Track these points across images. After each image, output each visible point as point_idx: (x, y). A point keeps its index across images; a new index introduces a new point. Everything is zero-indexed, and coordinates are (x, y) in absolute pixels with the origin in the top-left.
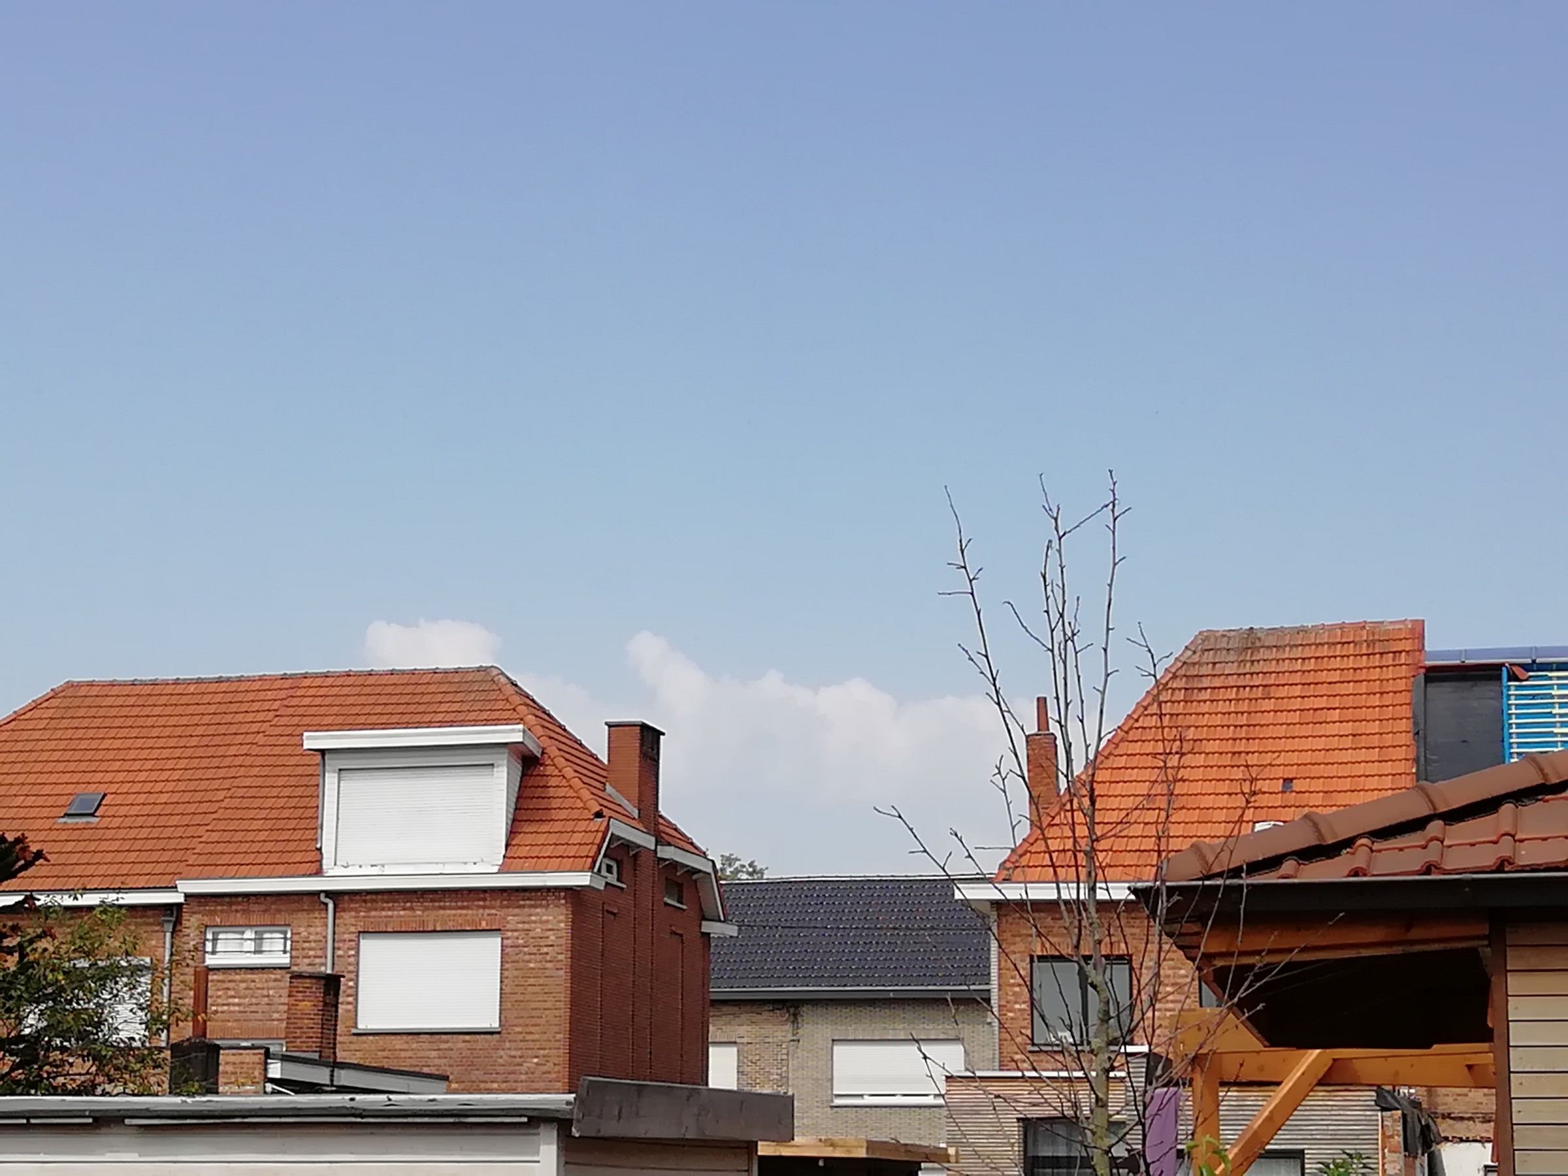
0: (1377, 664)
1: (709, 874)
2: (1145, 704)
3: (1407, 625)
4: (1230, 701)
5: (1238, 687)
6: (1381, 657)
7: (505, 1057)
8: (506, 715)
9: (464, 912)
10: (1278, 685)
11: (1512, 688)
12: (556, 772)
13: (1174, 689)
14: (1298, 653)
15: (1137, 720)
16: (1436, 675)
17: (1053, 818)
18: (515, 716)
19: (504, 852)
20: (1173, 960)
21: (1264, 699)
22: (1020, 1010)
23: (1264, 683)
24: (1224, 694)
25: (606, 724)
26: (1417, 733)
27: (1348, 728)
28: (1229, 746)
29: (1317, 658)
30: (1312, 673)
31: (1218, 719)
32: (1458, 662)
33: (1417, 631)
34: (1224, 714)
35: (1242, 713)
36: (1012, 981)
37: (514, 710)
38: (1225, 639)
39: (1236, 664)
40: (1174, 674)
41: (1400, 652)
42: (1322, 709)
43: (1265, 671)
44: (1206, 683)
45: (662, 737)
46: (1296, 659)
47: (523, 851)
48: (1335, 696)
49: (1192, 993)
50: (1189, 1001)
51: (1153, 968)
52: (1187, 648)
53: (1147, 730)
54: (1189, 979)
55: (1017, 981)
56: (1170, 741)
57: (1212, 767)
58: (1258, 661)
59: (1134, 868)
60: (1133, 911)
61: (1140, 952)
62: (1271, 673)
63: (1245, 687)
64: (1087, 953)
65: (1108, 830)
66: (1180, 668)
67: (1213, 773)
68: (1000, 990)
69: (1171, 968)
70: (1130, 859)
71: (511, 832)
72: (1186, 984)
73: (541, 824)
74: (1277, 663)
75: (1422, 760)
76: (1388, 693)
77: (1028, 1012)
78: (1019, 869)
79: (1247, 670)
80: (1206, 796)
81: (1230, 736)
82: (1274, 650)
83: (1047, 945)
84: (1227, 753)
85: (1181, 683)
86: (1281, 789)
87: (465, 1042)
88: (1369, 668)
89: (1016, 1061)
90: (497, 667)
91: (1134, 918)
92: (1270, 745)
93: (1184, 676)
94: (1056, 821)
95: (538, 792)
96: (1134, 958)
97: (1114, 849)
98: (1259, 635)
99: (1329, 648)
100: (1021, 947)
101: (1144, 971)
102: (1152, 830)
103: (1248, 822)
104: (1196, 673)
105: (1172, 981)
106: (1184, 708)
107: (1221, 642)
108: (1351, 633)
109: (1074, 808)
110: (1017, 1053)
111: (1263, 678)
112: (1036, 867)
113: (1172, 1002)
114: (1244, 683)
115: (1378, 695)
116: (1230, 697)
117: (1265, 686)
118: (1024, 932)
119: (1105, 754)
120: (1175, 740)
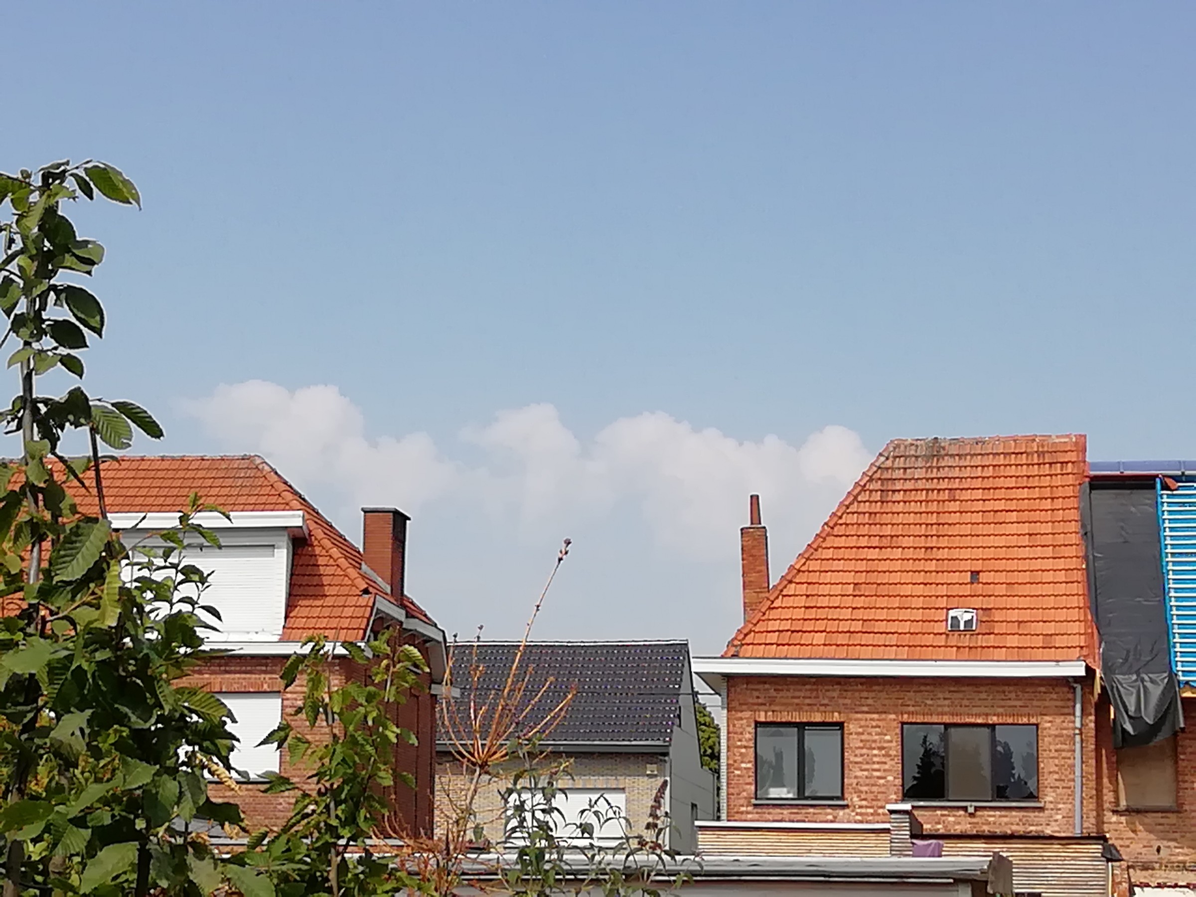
0: (1047, 472)
1: (439, 642)
2: (847, 503)
3: (1071, 439)
4: (921, 502)
5: (927, 490)
6: (1051, 467)
7: (284, 805)
8: (273, 499)
9: (248, 676)
10: (962, 489)
11: (1165, 496)
12: (324, 553)
13: (871, 491)
14: (978, 461)
15: (840, 518)
16: (1099, 483)
17: (773, 602)
18: (280, 500)
19: (283, 623)
20: (879, 727)
21: (950, 501)
22: (745, 768)
23: (950, 487)
24: (915, 496)
25: (363, 510)
26: (1086, 534)
27: (1025, 528)
28: (922, 542)
29: (994, 466)
30: (991, 479)
31: (911, 518)
32: (1118, 473)
33: (1081, 446)
34: (916, 513)
35: (932, 513)
36: (739, 743)
37: (279, 495)
38: (913, 447)
39: (924, 470)
40: (871, 477)
41: (1067, 463)
42: (1001, 511)
43: (950, 476)
44: (898, 486)
45: (408, 522)
46: (977, 467)
47: (301, 623)
48: (1012, 500)
49: (895, 756)
50: (893, 763)
51: (863, 734)
52: (881, 455)
53: (850, 526)
54: (894, 744)
55: (744, 743)
56: (870, 536)
57: (908, 560)
58: (943, 467)
59: (846, 647)
60: (846, 684)
61: (851, 720)
62: (955, 478)
63: (933, 490)
64: (805, 720)
65: (821, 614)
66: (876, 472)
67: (910, 565)
68: (728, 751)
69: (877, 734)
70: (841, 639)
71: (290, 607)
72: (890, 748)
73: (314, 599)
74: (960, 470)
75: (1091, 557)
76: (1057, 498)
77: (753, 770)
78: (745, 646)
79: (934, 475)
80: (905, 586)
81: (923, 533)
82: (957, 458)
83: (770, 713)
84: (921, 548)
85: (877, 485)
86: (969, 580)
87: (247, 790)
88: (1040, 476)
89: (742, 813)
90: (259, 456)
91: (846, 691)
92: (957, 542)
93: (880, 479)
94: (775, 605)
95: (309, 570)
96: (846, 724)
97: (828, 630)
98: (943, 444)
99: (1005, 458)
100: (747, 714)
101: (854, 736)
102: (859, 614)
103: (942, 609)
104: (889, 477)
105: (878, 745)
106: (881, 508)
107: (910, 450)
108: (1024, 445)
109: (790, 593)
110: (743, 806)
111: (948, 483)
112: (760, 644)
113: (878, 763)
114: (933, 487)
115: (1049, 500)
116: (921, 499)
117: (950, 489)
118: (751, 701)
119: (815, 546)
120: (875, 536)
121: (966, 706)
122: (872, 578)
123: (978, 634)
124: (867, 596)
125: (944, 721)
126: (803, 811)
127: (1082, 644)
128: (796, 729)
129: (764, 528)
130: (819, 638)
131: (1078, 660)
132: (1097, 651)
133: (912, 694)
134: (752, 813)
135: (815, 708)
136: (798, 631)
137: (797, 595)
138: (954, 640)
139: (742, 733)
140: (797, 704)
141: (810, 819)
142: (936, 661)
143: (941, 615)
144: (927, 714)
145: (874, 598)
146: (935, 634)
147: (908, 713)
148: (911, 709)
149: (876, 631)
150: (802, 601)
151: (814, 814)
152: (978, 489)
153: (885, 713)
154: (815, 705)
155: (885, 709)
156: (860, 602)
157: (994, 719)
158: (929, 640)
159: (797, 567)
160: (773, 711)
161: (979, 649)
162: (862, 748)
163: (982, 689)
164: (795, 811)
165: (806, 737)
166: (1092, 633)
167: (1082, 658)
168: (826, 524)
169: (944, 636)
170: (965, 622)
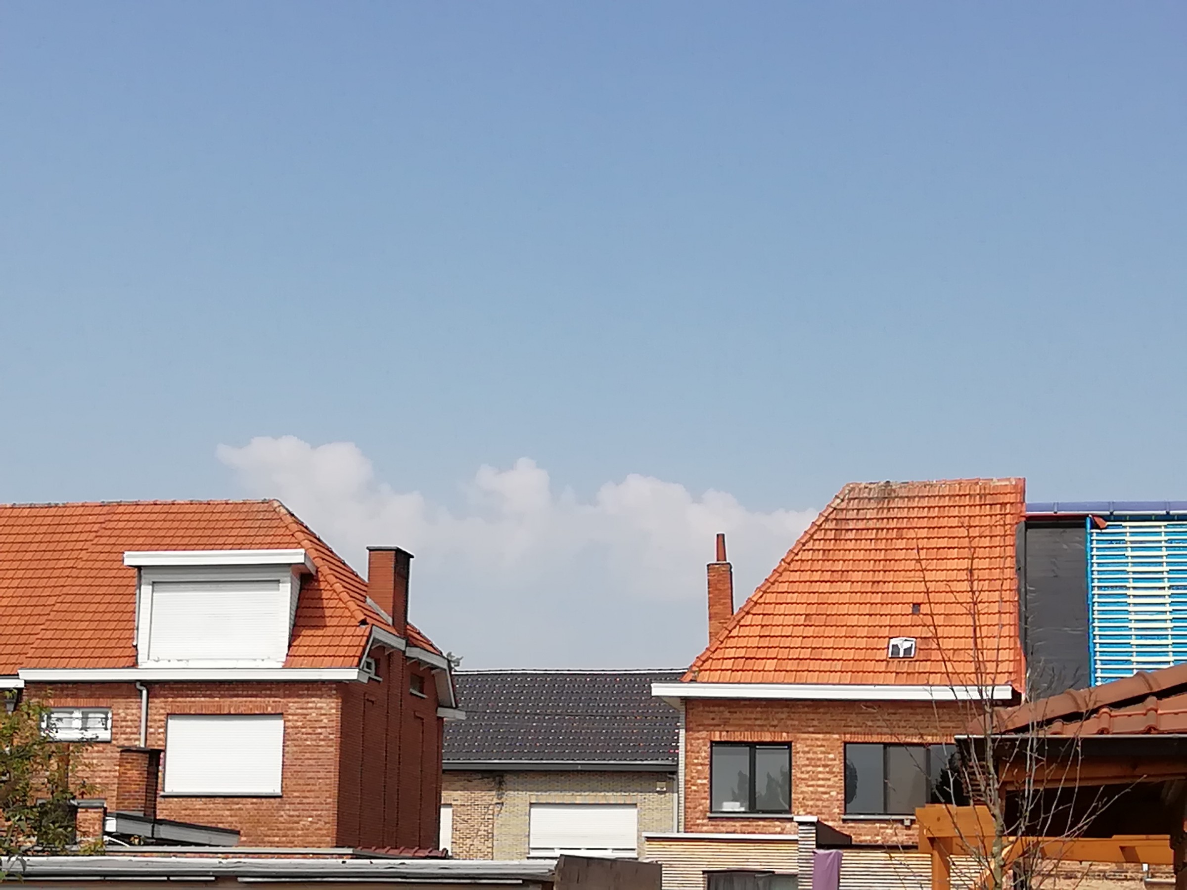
0: (988, 513)
1: (445, 670)
2: (803, 541)
3: (1011, 482)
4: (871, 540)
5: (878, 529)
6: (991, 507)
7: (285, 817)
8: (287, 539)
9: (253, 699)
10: (909, 528)
11: (1095, 534)
12: (328, 587)
13: (826, 530)
14: (925, 502)
15: (797, 554)
16: (1033, 523)
17: (730, 632)
18: (293, 540)
19: (287, 652)
20: (824, 746)
21: (898, 539)
22: (701, 784)
23: (898, 526)
24: (866, 535)
25: (368, 548)
26: (1019, 569)
27: (964, 564)
28: (870, 577)
29: (940, 507)
30: (936, 519)
31: (861, 555)
32: (1052, 513)
33: (1020, 487)
34: (866, 550)
35: (881, 550)
36: (696, 761)
37: (293, 535)
38: (867, 490)
39: (875, 511)
40: (827, 517)
41: (1006, 504)
42: (944, 548)
43: (899, 516)
44: (851, 525)
45: (411, 559)
46: (924, 508)
47: (302, 651)
48: (954, 538)
49: (838, 773)
50: (836, 779)
51: (808, 752)
52: (837, 497)
53: (805, 562)
54: (837, 762)
55: (700, 761)
56: (823, 571)
57: (856, 593)
58: (894, 508)
59: (794, 673)
60: (793, 706)
61: (798, 739)
62: (903, 518)
63: (883, 529)
64: (756, 740)
65: (775, 642)
66: (832, 512)
67: (857, 598)
68: (686, 768)
69: (822, 753)
70: (792, 665)
71: (293, 636)
72: (834, 766)
73: (317, 629)
74: (908, 511)
75: (1023, 590)
76: (996, 536)
77: (709, 786)
78: (703, 672)
79: (884, 516)
80: (852, 616)
81: (871, 568)
82: (906, 500)
83: (724, 733)
84: (868, 582)
85: (832, 525)
86: (911, 612)
87: (252, 803)
88: (981, 516)
89: (698, 825)
90: (278, 501)
91: (794, 713)
92: (901, 576)
93: (835, 519)
94: (732, 634)
95: (314, 603)
96: (793, 744)
97: (779, 657)
98: (894, 487)
99: (950, 499)
100: (704, 734)
101: (801, 755)
102: (808, 643)
103: (885, 638)
104: (844, 517)
105: (823, 763)
106: (834, 545)
107: (864, 493)
108: (968, 488)
109: (746, 624)
110: (698, 819)
111: (897, 522)
112: (717, 670)
113: (823, 779)
114: (882, 526)
115: (988, 538)
116: (871, 537)
117: (899, 529)
118: (706, 722)
119: (772, 580)
120: (827, 571)
121: (904, 727)
122: (823, 609)
123: (916, 661)
124: (817, 626)
125: (883, 740)
126: (755, 823)
127: (1011, 670)
128: (748, 748)
129: (729, 564)
130: (771, 665)
131: (1006, 684)
132: (1023, 676)
133: (854, 716)
134: (707, 825)
135: (766, 729)
136: (751, 658)
137: (753, 626)
138: (893, 666)
139: (698, 752)
140: (749, 725)
141: (760, 831)
142: (875, 685)
143: (883, 643)
144: (868, 734)
145: (823, 627)
146: (877, 661)
147: (851, 733)
148: (853, 729)
149: (823, 657)
150: (757, 631)
151: (764, 826)
152: (924, 528)
153: (829, 733)
154: (765, 726)
155: (829, 730)
156: (809, 631)
157: (929, 739)
158: (871, 666)
159: (755, 599)
160: (727, 732)
161: (917, 675)
162: (807, 766)
163: (918, 711)
164: (747, 823)
165: (757, 756)
166: (1020, 660)
167: (1010, 683)
168: (783, 560)
169: (885, 663)
170: (905, 650)
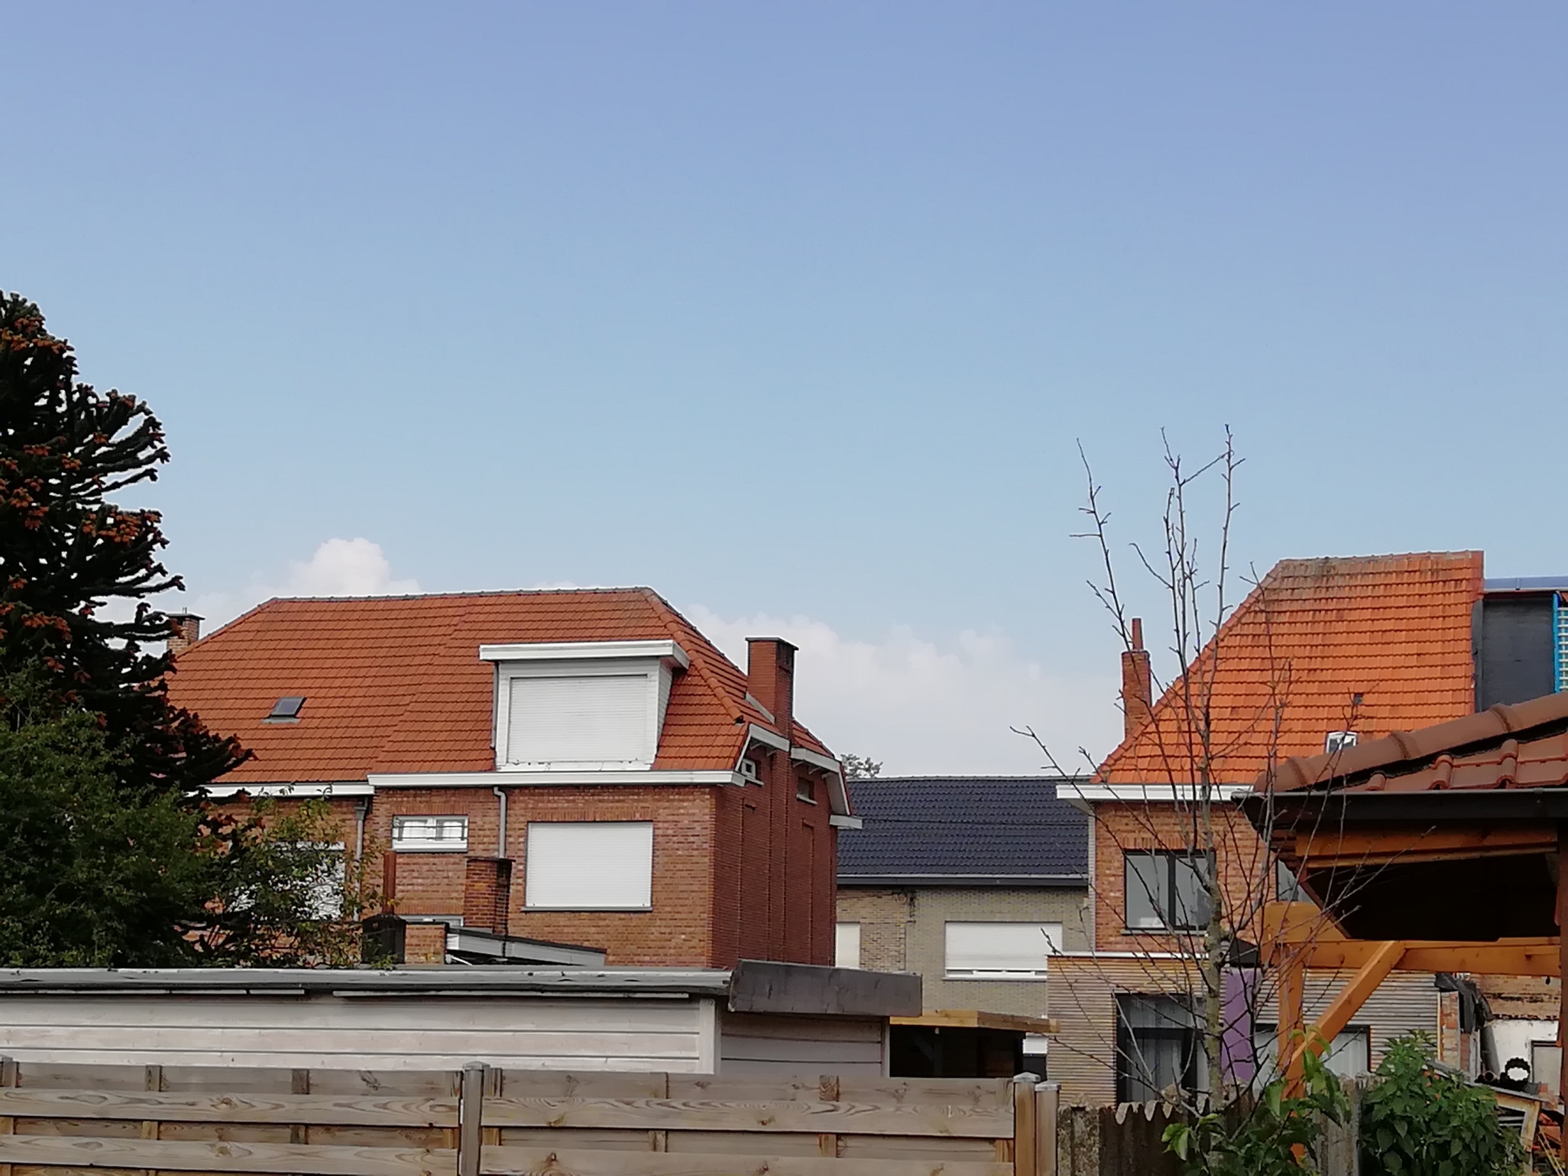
0: (1441, 591)
1: (837, 774)
3: (1468, 556)
4: (1307, 623)
5: (1315, 611)
6: (1444, 585)
7: (656, 934)
9: (620, 804)
10: (1350, 609)
11: (1563, 613)
12: (702, 682)
13: (1256, 612)
14: (1369, 580)
15: (1223, 640)
16: (1493, 601)
17: (1146, 727)
18: (666, 632)
19: (655, 752)
20: (1252, 854)
21: (1338, 622)
22: (1115, 897)
23: (1338, 607)
24: (1302, 617)
25: (747, 639)
26: (1476, 653)
27: (1414, 648)
28: (1305, 664)
29: (1386, 585)
30: (1381, 598)
31: (1296, 640)
32: (1514, 589)
33: (1476, 560)
34: (1301, 635)
35: (1318, 634)
36: (1108, 872)
37: (665, 626)
38: (1303, 567)
39: (1313, 589)
40: (1257, 598)
41: (1461, 580)
42: (1390, 631)
43: (1338, 596)
44: (1285, 606)
45: (796, 652)
46: (1367, 586)
47: (673, 752)
48: (1402, 619)
49: (1269, 884)
50: (1267, 891)
51: (1235, 862)
52: (1269, 575)
53: (1232, 649)
54: (1268, 872)
55: (1113, 872)
56: (1252, 659)
57: (1289, 682)
58: (1333, 587)
59: (1218, 772)
60: (1218, 810)
61: (1223, 847)
62: (1344, 598)
63: (1320, 611)
64: (1175, 847)
66: (1262, 593)
68: (1096, 880)
70: (1216, 764)
71: (662, 735)
72: (1264, 877)
73: (688, 729)
74: (1350, 589)
75: (1480, 676)
76: (1449, 617)
77: (1123, 899)
78: (1115, 772)
79: (1323, 595)
81: (1307, 654)
82: (1347, 577)
83: (1139, 841)
84: (1303, 670)
85: (1263, 607)
86: (1351, 703)
87: (621, 919)
88: (1433, 594)
89: (1111, 943)
90: (650, 589)
91: (1218, 817)
92: (1343, 663)
93: (1266, 600)
94: (1148, 730)
95: (687, 700)
96: (1218, 852)
98: (1333, 564)
99: (1397, 576)
103: (1322, 732)
104: (1276, 598)
106: (1265, 629)
107: (1300, 570)
108: (1417, 563)
109: (1164, 718)
110: (1111, 936)
111: (1337, 603)
112: (1130, 770)
113: (1252, 892)
114: (1321, 607)
115: (1441, 619)
116: (1308, 620)
117: (1338, 610)
118: (1119, 828)
120: (1257, 658)
122: (1251, 701)
124: (1245, 720)
126: (1172, 941)
128: (1167, 857)
129: (1146, 651)
134: (1122, 943)
136: (1170, 757)
137: (1172, 720)
139: (1110, 862)
140: (1167, 832)
143: (1320, 738)
145: (1252, 721)
149: (1251, 755)
152: (1367, 608)
156: (1236, 726)
159: (1174, 691)
160: (1143, 838)
165: (1177, 866)
168: (1206, 646)
170: (1344, 745)
